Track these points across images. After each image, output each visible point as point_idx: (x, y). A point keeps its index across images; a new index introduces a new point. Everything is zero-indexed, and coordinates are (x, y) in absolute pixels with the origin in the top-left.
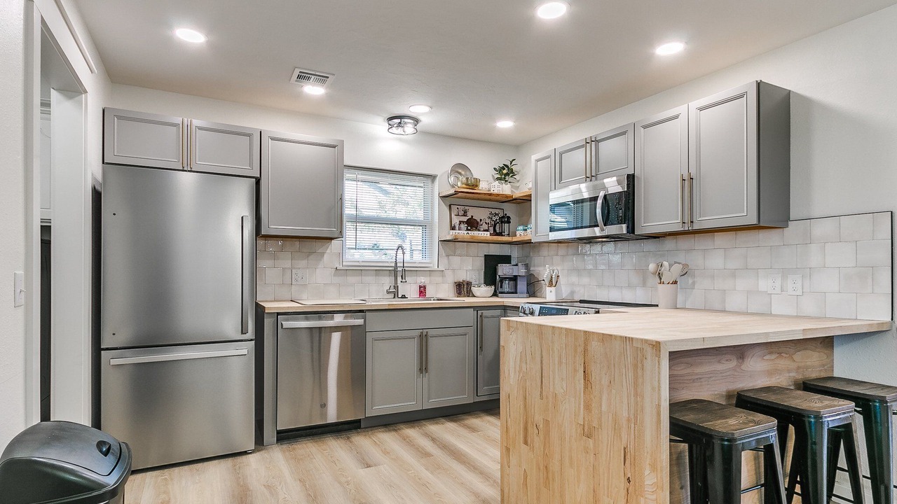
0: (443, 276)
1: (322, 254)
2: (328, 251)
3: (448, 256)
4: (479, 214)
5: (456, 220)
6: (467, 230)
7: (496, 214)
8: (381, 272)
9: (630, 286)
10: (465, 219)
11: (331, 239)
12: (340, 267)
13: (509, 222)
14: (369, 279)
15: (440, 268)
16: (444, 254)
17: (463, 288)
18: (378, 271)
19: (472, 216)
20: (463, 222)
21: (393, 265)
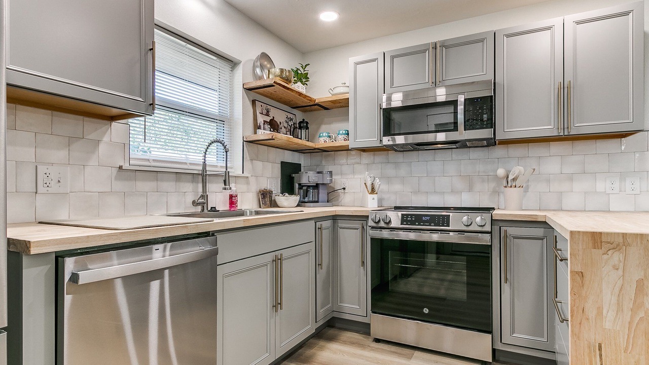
0: (248, 183)
1: (98, 142)
2: (106, 139)
3: (251, 160)
4: (280, 117)
5: (261, 119)
6: (270, 131)
7: (291, 120)
8: (183, 176)
9: (453, 192)
10: (268, 119)
11: (113, 118)
12: (126, 166)
13: (307, 128)
14: (168, 185)
15: (246, 174)
16: (248, 158)
17: (266, 197)
18: (180, 175)
19: (273, 117)
20: (267, 122)
21: (201, 168)
